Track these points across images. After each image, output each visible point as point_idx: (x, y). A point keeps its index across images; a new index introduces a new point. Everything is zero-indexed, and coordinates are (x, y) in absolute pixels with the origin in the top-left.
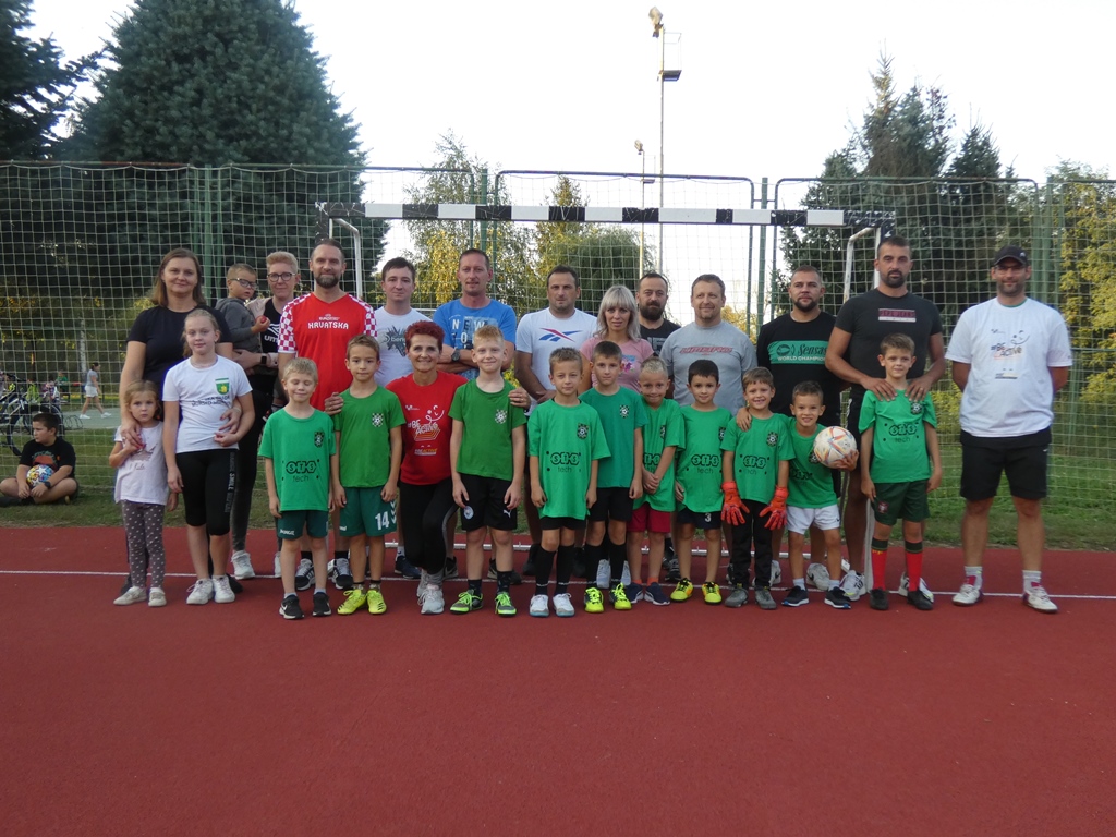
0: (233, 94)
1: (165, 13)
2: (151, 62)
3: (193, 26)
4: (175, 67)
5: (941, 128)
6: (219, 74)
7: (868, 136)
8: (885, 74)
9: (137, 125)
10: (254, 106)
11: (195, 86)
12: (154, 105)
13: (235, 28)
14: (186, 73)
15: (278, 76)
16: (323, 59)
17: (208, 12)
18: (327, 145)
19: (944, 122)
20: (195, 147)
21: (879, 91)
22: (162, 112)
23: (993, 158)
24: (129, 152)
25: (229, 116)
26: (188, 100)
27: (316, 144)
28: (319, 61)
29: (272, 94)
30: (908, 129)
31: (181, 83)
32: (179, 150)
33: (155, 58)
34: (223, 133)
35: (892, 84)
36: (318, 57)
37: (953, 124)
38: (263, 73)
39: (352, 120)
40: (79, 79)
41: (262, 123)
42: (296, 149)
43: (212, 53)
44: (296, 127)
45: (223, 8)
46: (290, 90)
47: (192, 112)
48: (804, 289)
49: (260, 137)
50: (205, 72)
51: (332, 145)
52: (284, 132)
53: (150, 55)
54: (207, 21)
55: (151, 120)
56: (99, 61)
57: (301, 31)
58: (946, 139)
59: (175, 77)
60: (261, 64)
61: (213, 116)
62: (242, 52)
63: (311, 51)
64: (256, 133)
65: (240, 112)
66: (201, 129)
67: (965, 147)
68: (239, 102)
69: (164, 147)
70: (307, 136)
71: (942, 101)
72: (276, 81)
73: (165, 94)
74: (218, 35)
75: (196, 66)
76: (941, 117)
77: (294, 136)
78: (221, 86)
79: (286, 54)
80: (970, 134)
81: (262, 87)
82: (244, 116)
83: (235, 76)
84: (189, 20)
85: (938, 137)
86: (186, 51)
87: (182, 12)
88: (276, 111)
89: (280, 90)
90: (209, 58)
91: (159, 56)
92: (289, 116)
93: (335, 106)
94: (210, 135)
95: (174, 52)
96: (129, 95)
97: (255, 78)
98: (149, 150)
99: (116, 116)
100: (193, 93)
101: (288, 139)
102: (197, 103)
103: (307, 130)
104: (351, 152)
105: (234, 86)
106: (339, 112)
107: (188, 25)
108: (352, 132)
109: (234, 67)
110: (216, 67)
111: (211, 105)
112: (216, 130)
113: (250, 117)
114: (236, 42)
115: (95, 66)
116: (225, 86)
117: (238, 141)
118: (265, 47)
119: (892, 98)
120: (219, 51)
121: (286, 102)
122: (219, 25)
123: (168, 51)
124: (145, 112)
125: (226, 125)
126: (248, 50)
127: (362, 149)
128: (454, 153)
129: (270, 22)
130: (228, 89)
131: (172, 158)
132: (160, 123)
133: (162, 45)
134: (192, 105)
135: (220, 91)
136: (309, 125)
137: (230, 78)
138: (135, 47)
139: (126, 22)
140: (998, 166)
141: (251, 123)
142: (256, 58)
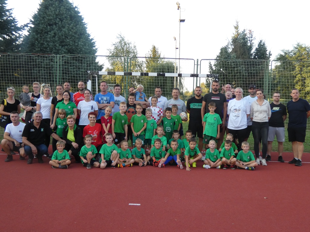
0: (64, 34)
1: (46, 13)
2: (42, 26)
3: (53, 17)
4: (49, 27)
5: (252, 40)
6: (60, 29)
7: (232, 42)
8: (237, 25)
9: (39, 42)
10: (69, 38)
11: (54, 32)
12: (43, 37)
13: (64, 17)
14: (51, 29)
15: (75, 30)
16: (86, 24)
17: (57, 13)
18: (88, 47)
19: (252, 39)
20: (54, 48)
21: (236, 30)
22: (45, 39)
23: (265, 48)
24: (37, 49)
25: (62, 40)
26: (52, 36)
27: (85, 47)
28: (85, 24)
29: (73, 34)
30: (242, 41)
31: (50, 31)
32: (50, 49)
33: (43, 25)
34: (61, 44)
35: (239, 28)
36: (85, 23)
37: (255, 39)
38: (71, 29)
39: (94, 40)
40: (23, 30)
41: (71, 42)
42: (79, 48)
43: (58, 24)
44: (79, 43)
45: (61, 12)
46: (78, 33)
47: (53, 39)
48: (198, 92)
49: (70, 45)
50: (56, 29)
51: (89, 47)
52: (76, 44)
53: (42, 24)
54: (57, 15)
55: (42, 41)
56: (29, 25)
57: (81, 16)
58: (253, 43)
59: (49, 30)
60: (71, 26)
61: (58, 40)
62: (66, 23)
63: (83, 21)
64: (69, 44)
65: (65, 39)
66: (55, 43)
67: (259, 45)
68: (65, 36)
69: (46, 48)
70: (82, 45)
71: (252, 33)
72: (75, 31)
73: (46, 34)
74: (59, 19)
75: (54, 27)
76: (252, 37)
77: (79, 45)
78: (60, 32)
79: (77, 23)
80: (260, 42)
81: (71, 32)
82: (66, 40)
83: (64, 30)
84: (52, 15)
85: (251, 42)
86: (51, 23)
87: (51, 13)
88: (74, 39)
89: (75, 33)
90: (57, 25)
91: (44, 24)
92: (78, 40)
93: (89, 36)
94: (58, 45)
95: (48, 23)
96: (37, 34)
97: (69, 30)
98: (42, 49)
99: (34, 40)
100: (53, 34)
101: (77, 46)
102: (54, 37)
103: (82, 44)
104: (93, 48)
105: (64, 32)
106: (91, 38)
107: (52, 16)
108: (94, 43)
109: (64, 27)
110: (59, 27)
111: (58, 37)
112: (59, 44)
113: (68, 40)
114: (64, 21)
115: (27, 26)
116: (61, 32)
117: (65, 46)
118: (71, 21)
119: (239, 32)
120: (60, 23)
121: (77, 36)
122: (60, 16)
123: (47, 23)
124: (41, 39)
125: (61, 42)
126: (67, 22)
127: (96, 47)
128: (121, 39)
129: (73, 15)
130: (62, 33)
131: (48, 51)
132: (45, 42)
133: (45, 21)
134: (53, 37)
135: (60, 33)
136: (83, 42)
137: (63, 30)
138: (38, 22)
139: (35, 14)
140: (267, 51)
141: (68, 42)
142: (69, 25)
